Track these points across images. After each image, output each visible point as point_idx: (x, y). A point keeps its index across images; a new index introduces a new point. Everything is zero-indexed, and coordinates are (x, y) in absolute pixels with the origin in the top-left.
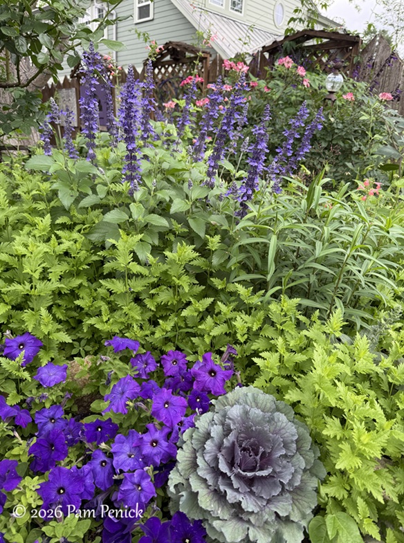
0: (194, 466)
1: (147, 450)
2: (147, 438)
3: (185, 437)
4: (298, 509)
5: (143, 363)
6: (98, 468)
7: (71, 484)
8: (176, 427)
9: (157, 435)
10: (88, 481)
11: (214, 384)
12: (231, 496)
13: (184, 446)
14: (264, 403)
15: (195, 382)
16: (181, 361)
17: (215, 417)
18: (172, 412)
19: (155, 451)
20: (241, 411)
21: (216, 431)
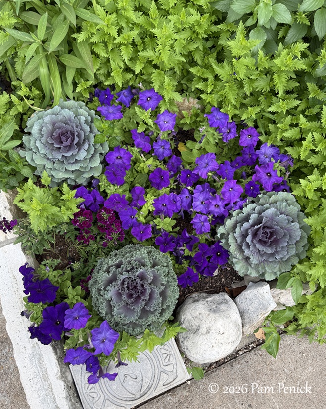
0: (235, 227)
1: (212, 208)
2: (214, 203)
3: (235, 214)
4: (279, 266)
5: (227, 129)
6: (184, 199)
7: (169, 204)
8: (232, 204)
9: (220, 203)
10: (178, 204)
11: (267, 182)
12: (247, 253)
13: (232, 218)
14: (292, 211)
15: (255, 174)
16: (255, 138)
17: (257, 208)
18: (232, 194)
19: (216, 211)
20: (274, 212)
21: (254, 217)
